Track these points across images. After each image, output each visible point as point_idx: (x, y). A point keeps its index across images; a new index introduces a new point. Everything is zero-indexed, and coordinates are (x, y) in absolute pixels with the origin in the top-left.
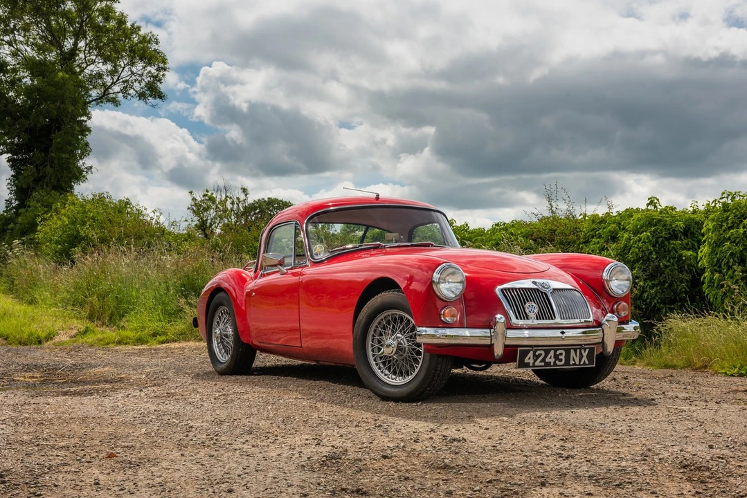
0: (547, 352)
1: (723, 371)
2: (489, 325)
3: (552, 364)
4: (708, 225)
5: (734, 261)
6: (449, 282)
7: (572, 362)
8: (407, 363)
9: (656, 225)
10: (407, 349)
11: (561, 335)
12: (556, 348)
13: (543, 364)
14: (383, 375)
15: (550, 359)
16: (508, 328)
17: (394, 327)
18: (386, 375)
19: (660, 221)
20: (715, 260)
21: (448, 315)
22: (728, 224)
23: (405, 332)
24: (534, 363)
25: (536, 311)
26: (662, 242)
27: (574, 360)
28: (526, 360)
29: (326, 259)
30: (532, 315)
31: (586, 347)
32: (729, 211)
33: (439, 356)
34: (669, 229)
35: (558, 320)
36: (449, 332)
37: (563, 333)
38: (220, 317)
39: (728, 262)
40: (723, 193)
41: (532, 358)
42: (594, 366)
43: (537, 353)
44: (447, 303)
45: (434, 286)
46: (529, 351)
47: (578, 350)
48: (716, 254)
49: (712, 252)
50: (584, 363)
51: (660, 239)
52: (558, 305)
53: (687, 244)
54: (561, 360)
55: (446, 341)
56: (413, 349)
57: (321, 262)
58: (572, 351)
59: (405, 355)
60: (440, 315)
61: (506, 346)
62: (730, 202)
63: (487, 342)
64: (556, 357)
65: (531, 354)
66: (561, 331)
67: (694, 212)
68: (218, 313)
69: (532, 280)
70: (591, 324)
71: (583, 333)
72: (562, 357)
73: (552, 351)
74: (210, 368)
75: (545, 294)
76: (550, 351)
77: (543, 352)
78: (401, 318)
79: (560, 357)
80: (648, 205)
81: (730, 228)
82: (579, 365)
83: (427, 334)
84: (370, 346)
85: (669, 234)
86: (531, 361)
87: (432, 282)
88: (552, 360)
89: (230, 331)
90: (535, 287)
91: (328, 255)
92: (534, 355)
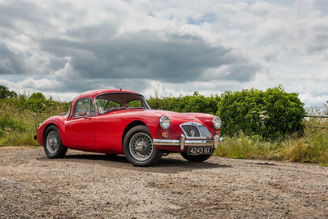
0: (197, 148)
1: (232, 157)
2: (179, 138)
3: (199, 153)
4: (220, 103)
5: (230, 117)
6: (165, 123)
7: (205, 152)
8: (146, 153)
9: (200, 103)
10: (146, 147)
11: (202, 142)
12: (200, 147)
13: (196, 153)
14: (135, 157)
15: (198, 151)
16: (185, 140)
17: (140, 139)
18: (137, 157)
19: (201, 101)
20: (223, 116)
21: (164, 134)
22: (228, 103)
23: (145, 141)
24: (193, 152)
25: (194, 133)
26: (202, 109)
28: (191, 151)
29: (103, 114)
30: (193, 135)
31: (209, 147)
32: (228, 98)
33: (160, 150)
34: (204, 105)
35: (201, 137)
36: (164, 141)
38: (50, 135)
39: (228, 117)
40: (226, 92)
42: (211, 154)
43: (194, 149)
44: (164, 130)
45: (160, 124)
46: (192, 148)
47: (207, 148)
48: (223, 114)
49: (221, 113)
50: (209, 153)
51: (201, 108)
52: (201, 132)
53: (211, 110)
54: (201, 151)
55: (164, 144)
56: (148, 147)
57: (101, 114)
58: (205, 148)
59: (145, 149)
60: (162, 134)
61: (185, 146)
62: (228, 95)
63: (178, 145)
64: (200, 150)
65: (192, 149)
66: (202, 141)
67: (212, 98)
68: (50, 134)
69: (191, 122)
70: (210, 138)
71: (207, 142)
72: (202, 150)
74: (45, 155)
75: (196, 127)
76: (198, 148)
77: (196, 148)
78: (144, 136)
80: (194, 95)
81: (229, 104)
82: (207, 153)
83: (156, 141)
84: (130, 146)
85: (204, 106)
86: (192, 152)
87: (159, 122)
88: (199, 151)
89: (56, 141)
90: (193, 125)
91: (105, 112)
92: (193, 149)
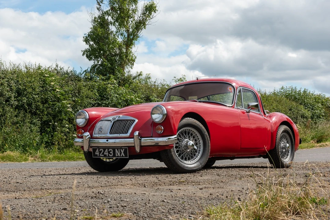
0: (104, 150)
3: (107, 156)
12: (108, 148)
13: (103, 155)
24: (99, 155)
27: (117, 154)
28: (96, 153)
31: (123, 148)
37: (107, 141)
41: (98, 152)
42: (128, 157)
43: (100, 150)
46: (97, 149)
47: (119, 150)
50: (123, 156)
54: (111, 154)
58: (116, 150)
64: (109, 152)
65: (97, 150)
72: (112, 152)
73: (107, 150)
76: (106, 149)
79: (111, 152)
82: (120, 157)
86: (98, 154)
88: (107, 154)
92: (99, 151)
